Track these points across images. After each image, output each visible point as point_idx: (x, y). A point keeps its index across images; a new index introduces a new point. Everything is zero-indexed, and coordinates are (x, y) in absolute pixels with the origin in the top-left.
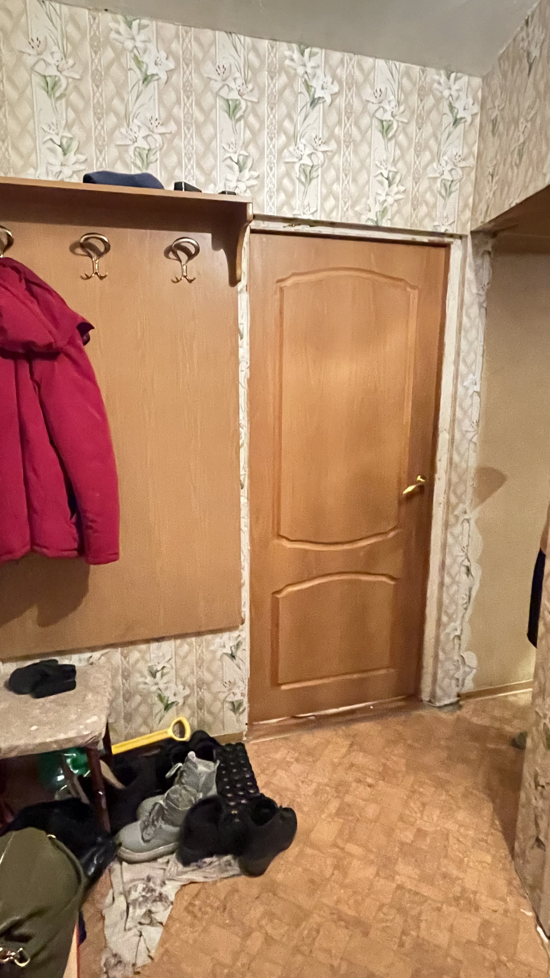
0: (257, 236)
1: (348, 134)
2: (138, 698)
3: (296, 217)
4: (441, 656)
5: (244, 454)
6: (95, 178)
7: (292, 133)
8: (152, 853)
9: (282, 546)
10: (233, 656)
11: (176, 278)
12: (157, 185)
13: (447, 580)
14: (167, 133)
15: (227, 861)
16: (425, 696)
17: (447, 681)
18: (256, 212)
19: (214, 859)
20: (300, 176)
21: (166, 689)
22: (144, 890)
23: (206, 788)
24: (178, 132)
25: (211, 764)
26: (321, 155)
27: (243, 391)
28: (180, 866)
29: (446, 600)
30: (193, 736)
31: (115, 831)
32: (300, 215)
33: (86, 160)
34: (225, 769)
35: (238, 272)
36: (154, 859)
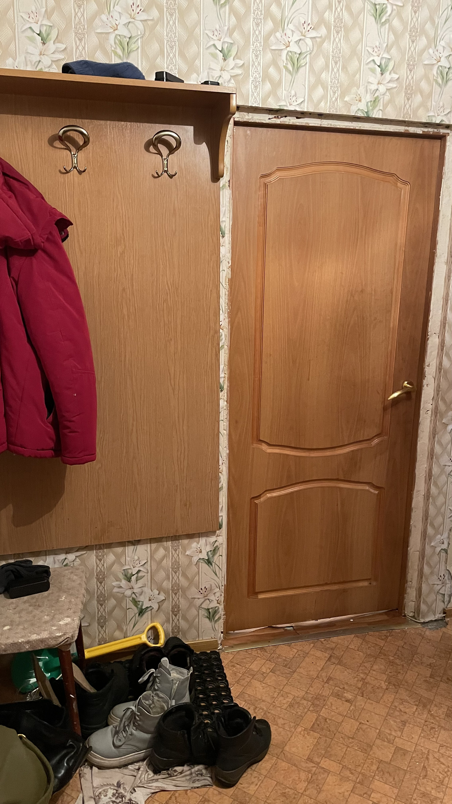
0: (241, 129)
1: (339, 19)
2: (113, 602)
3: (282, 108)
4: (426, 569)
5: (224, 356)
6: (74, 68)
7: (279, 18)
8: (123, 759)
9: (262, 450)
10: (209, 562)
11: (157, 173)
12: (138, 75)
13: (433, 490)
14: (150, 20)
15: (199, 770)
16: (409, 611)
17: (432, 597)
18: (240, 103)
19: (186, 768)
20: (287, 64)
21: (141, 594)
22: (114, 795)
23: (178, 695)
24: (161, 19)
25: (185, 671)
26: (309, 42)
27: (224, 292)
28: (151, 774)
29: (432, 511)
30: (167, 643)
31: (86, 735)
32: (286, 106)
33: (65, 49)
34: (199, 677)
35: (221, 167)
36: (125, 766)
